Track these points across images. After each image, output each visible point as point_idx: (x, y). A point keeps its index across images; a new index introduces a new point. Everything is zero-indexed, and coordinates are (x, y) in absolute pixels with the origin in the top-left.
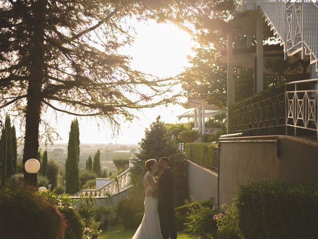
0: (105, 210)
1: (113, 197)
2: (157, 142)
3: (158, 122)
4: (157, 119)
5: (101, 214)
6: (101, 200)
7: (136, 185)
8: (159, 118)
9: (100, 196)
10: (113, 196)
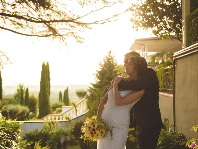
0: (64, 132)
1: (73, 121)
2: (109, 72)
3: (109, 56)
4: (109, 53)
5: (60, 136)
6: (62, 123)
7: (91, 109)
8: (110, 52)
9: (62, 119)
10: (73, 119)
